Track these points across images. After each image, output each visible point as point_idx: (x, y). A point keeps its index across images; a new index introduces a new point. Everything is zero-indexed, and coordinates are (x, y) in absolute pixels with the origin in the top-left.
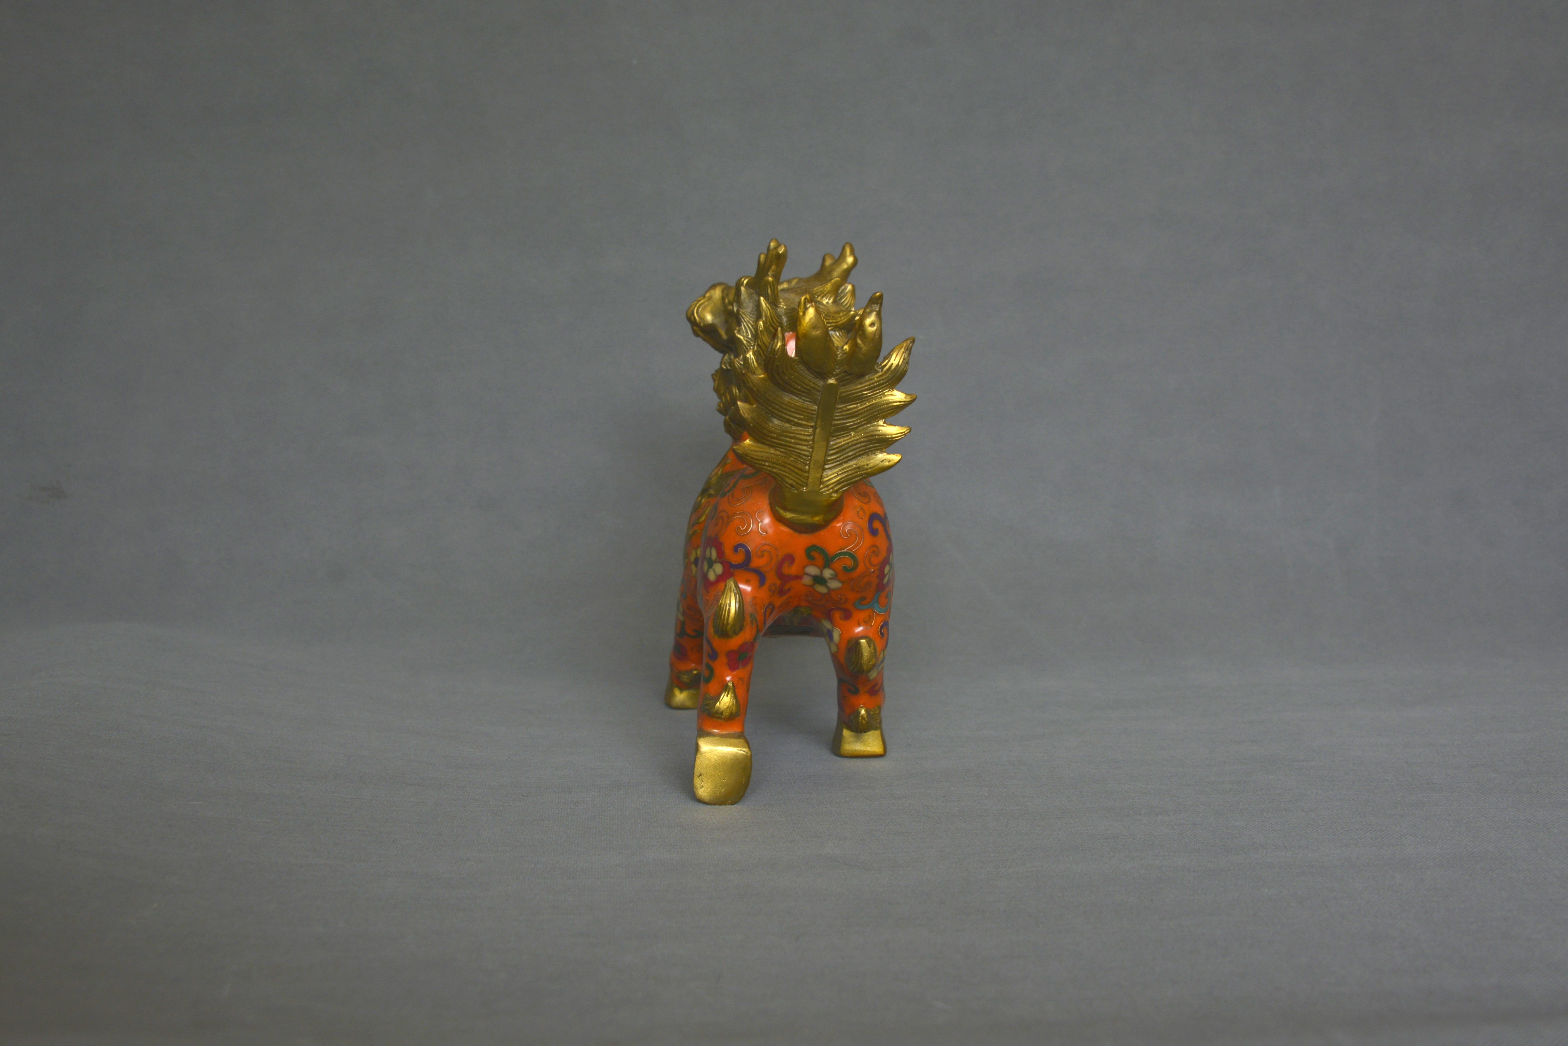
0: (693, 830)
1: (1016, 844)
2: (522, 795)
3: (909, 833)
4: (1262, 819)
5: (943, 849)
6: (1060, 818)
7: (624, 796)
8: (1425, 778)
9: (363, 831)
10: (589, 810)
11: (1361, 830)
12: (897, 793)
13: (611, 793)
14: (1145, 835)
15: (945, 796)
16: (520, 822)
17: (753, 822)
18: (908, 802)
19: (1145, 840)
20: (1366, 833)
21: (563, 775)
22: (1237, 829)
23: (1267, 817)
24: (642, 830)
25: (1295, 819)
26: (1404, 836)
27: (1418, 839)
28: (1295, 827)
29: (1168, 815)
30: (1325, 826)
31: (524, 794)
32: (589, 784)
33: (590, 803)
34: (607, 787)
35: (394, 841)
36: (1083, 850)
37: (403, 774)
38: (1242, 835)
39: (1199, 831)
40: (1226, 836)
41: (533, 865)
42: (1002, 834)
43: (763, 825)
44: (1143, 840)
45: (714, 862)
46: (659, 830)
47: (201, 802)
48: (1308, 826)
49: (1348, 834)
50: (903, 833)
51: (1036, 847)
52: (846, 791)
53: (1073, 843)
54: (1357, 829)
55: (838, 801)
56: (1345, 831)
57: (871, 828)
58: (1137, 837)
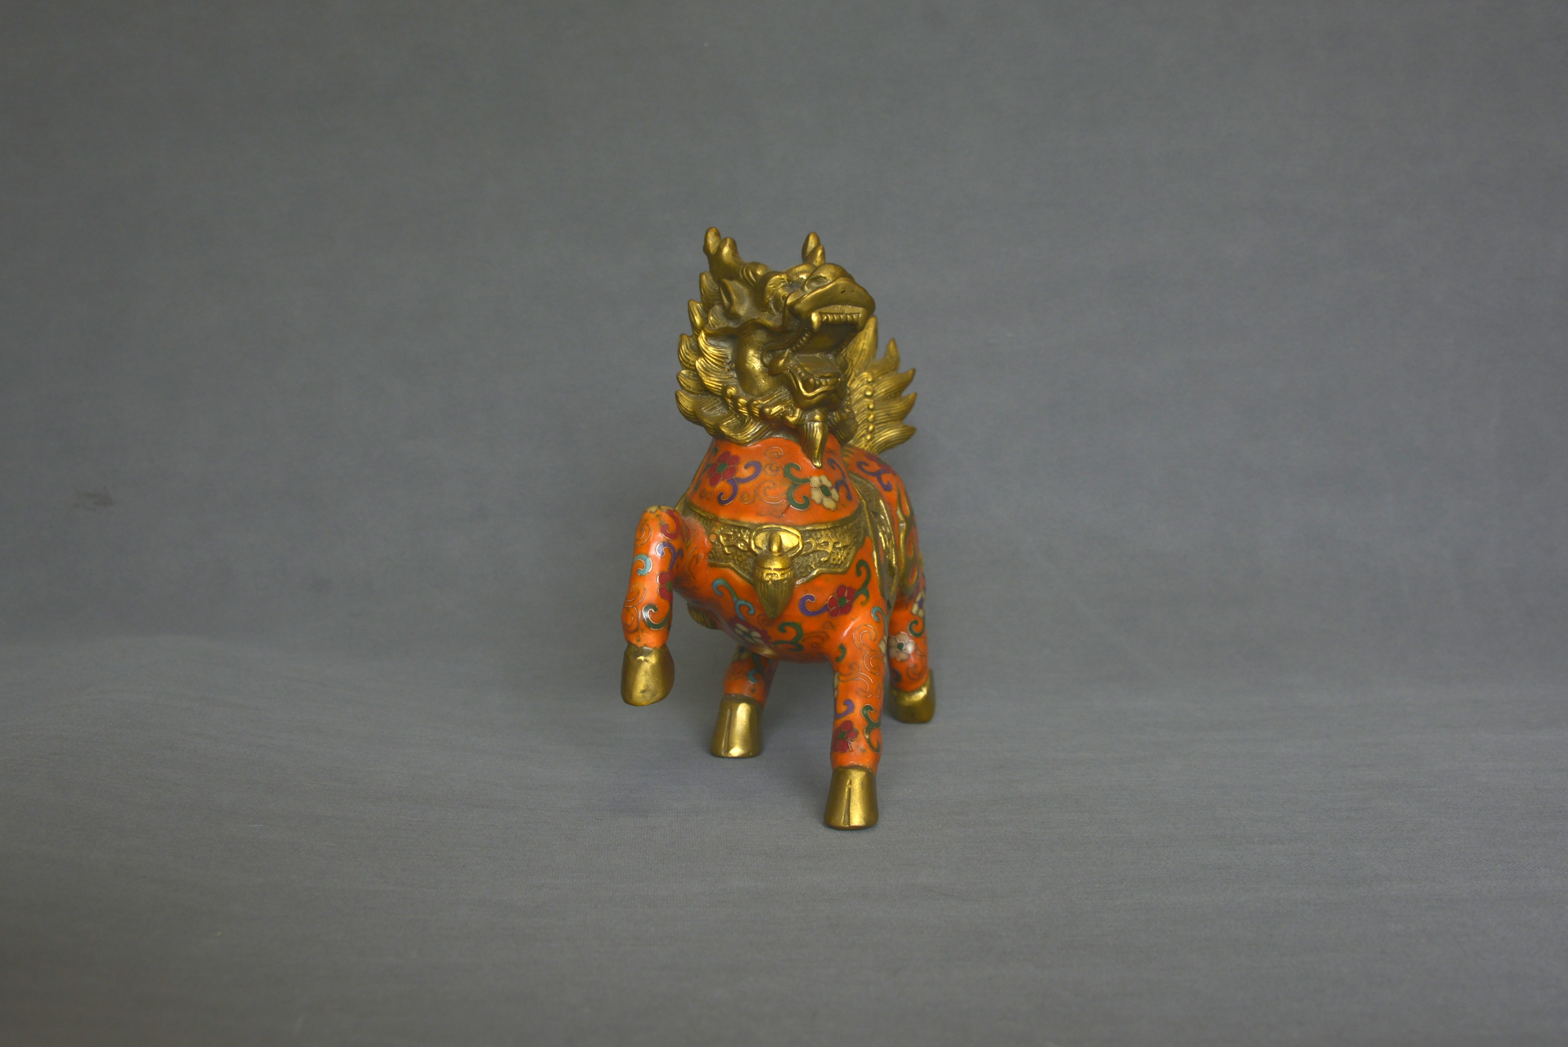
0: (778, 858)
1: (1122, 874)
2: (596, 818)
3: (1007, 861)
4: (1384, 849)
5: (1044, 879)
6: (1168, 846)
7: (703, 822)
8: (1557, 805)
9: (431, 855)
10: (667, 835)
11: (1491, 861)
12: (992, 819)
13: (690, 819)
14: (1260, 865)
15: (1044, 823)
16: (595, 846)
17: (841, 850)
18: (1004, 828)
19: (1259, 870)
20: (1496, 864)
21: (638, 798)
22: (1358, 860)
23: (1390, 846)
24: (725, 857)
25: (1420, 849)
26: (1539, 868)
27: (1553, 871)
28: (1419, 858)
29: (1283, 844)
30: (1452, 857)
31: (597, 818)
32: (665, 808)
33: (668, 828)
34: (685, 812)
35: (464, 866)
36: (1194, 881)
37: (470, 796)
38: (1364, 866)
39: (1317, 861)
40: (1346, 867)
41: (611, 893)
42: (1107, 864)
43: (851, 853)
44: (1257, 870)
45: (802, 891)
46: (742, 857)
47: (261, 825)
48: (1434, 857)
49: (1477, 865)
50: (1001, 861)
51: (1143, 877)
52: (938, 818)
53: (1183, 873)
54: (1488, 860)
55: (930, 828)
56: (1474, 862)
57: (966, 855)
58: (1251, 868)
